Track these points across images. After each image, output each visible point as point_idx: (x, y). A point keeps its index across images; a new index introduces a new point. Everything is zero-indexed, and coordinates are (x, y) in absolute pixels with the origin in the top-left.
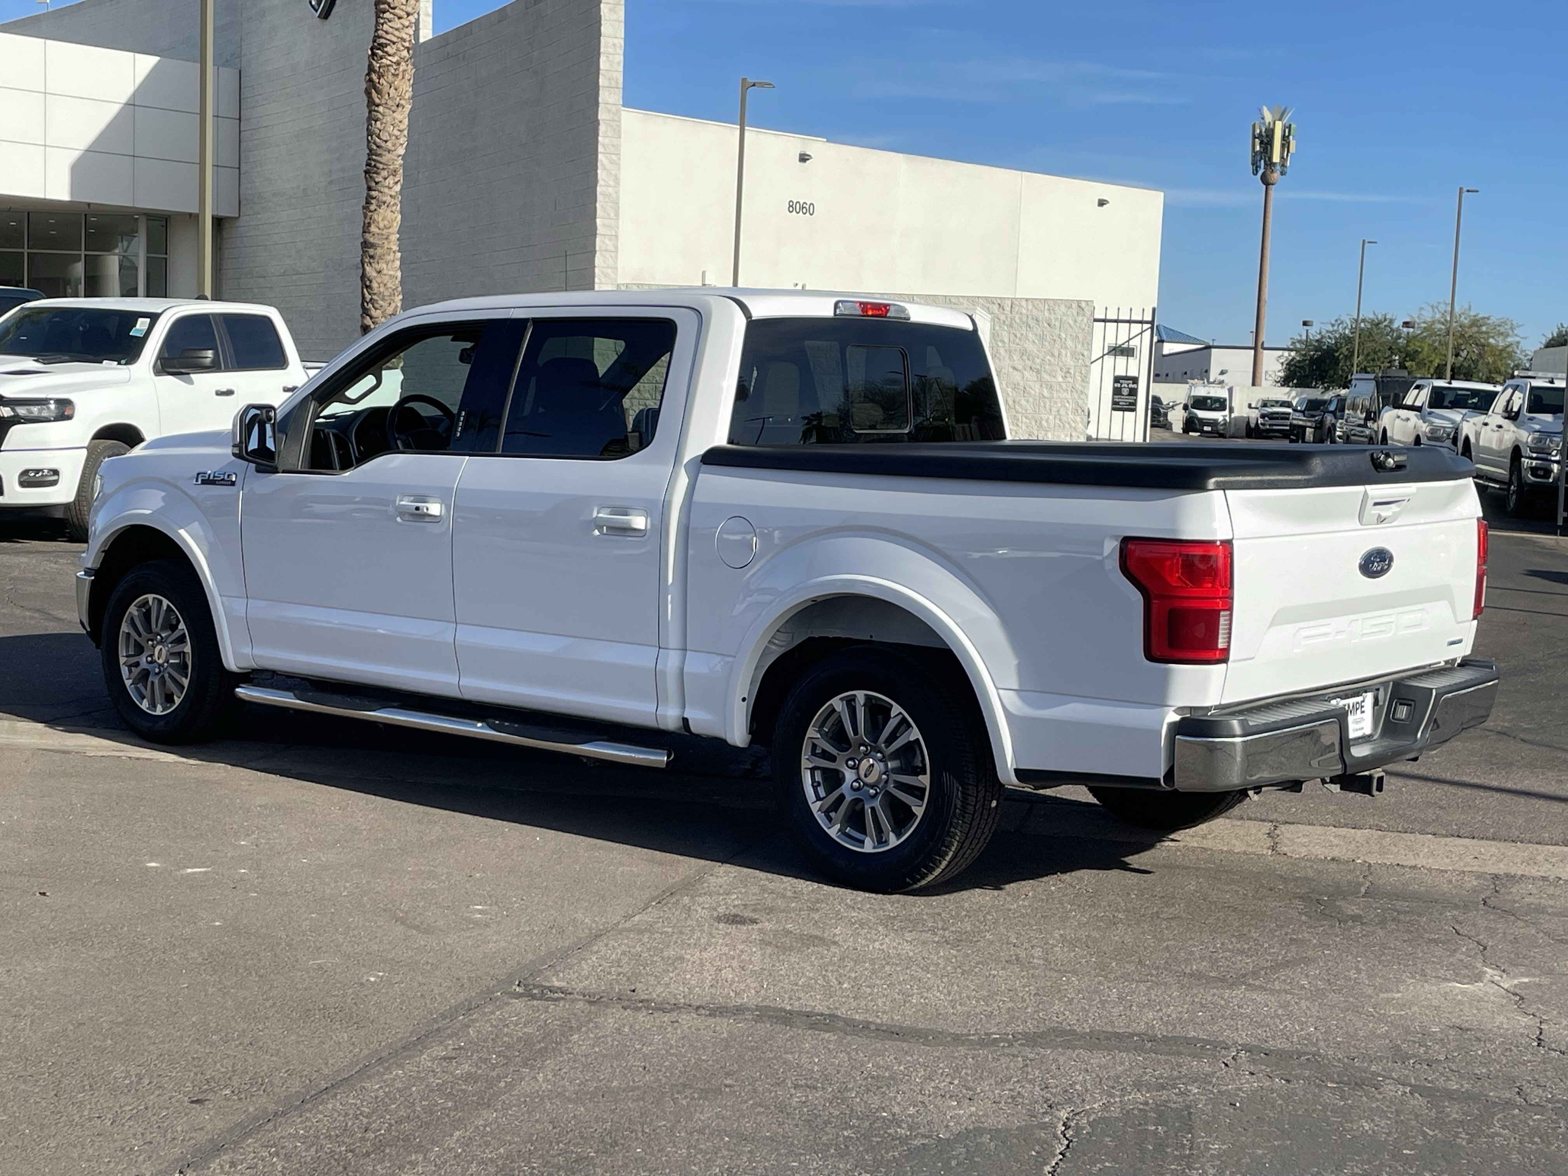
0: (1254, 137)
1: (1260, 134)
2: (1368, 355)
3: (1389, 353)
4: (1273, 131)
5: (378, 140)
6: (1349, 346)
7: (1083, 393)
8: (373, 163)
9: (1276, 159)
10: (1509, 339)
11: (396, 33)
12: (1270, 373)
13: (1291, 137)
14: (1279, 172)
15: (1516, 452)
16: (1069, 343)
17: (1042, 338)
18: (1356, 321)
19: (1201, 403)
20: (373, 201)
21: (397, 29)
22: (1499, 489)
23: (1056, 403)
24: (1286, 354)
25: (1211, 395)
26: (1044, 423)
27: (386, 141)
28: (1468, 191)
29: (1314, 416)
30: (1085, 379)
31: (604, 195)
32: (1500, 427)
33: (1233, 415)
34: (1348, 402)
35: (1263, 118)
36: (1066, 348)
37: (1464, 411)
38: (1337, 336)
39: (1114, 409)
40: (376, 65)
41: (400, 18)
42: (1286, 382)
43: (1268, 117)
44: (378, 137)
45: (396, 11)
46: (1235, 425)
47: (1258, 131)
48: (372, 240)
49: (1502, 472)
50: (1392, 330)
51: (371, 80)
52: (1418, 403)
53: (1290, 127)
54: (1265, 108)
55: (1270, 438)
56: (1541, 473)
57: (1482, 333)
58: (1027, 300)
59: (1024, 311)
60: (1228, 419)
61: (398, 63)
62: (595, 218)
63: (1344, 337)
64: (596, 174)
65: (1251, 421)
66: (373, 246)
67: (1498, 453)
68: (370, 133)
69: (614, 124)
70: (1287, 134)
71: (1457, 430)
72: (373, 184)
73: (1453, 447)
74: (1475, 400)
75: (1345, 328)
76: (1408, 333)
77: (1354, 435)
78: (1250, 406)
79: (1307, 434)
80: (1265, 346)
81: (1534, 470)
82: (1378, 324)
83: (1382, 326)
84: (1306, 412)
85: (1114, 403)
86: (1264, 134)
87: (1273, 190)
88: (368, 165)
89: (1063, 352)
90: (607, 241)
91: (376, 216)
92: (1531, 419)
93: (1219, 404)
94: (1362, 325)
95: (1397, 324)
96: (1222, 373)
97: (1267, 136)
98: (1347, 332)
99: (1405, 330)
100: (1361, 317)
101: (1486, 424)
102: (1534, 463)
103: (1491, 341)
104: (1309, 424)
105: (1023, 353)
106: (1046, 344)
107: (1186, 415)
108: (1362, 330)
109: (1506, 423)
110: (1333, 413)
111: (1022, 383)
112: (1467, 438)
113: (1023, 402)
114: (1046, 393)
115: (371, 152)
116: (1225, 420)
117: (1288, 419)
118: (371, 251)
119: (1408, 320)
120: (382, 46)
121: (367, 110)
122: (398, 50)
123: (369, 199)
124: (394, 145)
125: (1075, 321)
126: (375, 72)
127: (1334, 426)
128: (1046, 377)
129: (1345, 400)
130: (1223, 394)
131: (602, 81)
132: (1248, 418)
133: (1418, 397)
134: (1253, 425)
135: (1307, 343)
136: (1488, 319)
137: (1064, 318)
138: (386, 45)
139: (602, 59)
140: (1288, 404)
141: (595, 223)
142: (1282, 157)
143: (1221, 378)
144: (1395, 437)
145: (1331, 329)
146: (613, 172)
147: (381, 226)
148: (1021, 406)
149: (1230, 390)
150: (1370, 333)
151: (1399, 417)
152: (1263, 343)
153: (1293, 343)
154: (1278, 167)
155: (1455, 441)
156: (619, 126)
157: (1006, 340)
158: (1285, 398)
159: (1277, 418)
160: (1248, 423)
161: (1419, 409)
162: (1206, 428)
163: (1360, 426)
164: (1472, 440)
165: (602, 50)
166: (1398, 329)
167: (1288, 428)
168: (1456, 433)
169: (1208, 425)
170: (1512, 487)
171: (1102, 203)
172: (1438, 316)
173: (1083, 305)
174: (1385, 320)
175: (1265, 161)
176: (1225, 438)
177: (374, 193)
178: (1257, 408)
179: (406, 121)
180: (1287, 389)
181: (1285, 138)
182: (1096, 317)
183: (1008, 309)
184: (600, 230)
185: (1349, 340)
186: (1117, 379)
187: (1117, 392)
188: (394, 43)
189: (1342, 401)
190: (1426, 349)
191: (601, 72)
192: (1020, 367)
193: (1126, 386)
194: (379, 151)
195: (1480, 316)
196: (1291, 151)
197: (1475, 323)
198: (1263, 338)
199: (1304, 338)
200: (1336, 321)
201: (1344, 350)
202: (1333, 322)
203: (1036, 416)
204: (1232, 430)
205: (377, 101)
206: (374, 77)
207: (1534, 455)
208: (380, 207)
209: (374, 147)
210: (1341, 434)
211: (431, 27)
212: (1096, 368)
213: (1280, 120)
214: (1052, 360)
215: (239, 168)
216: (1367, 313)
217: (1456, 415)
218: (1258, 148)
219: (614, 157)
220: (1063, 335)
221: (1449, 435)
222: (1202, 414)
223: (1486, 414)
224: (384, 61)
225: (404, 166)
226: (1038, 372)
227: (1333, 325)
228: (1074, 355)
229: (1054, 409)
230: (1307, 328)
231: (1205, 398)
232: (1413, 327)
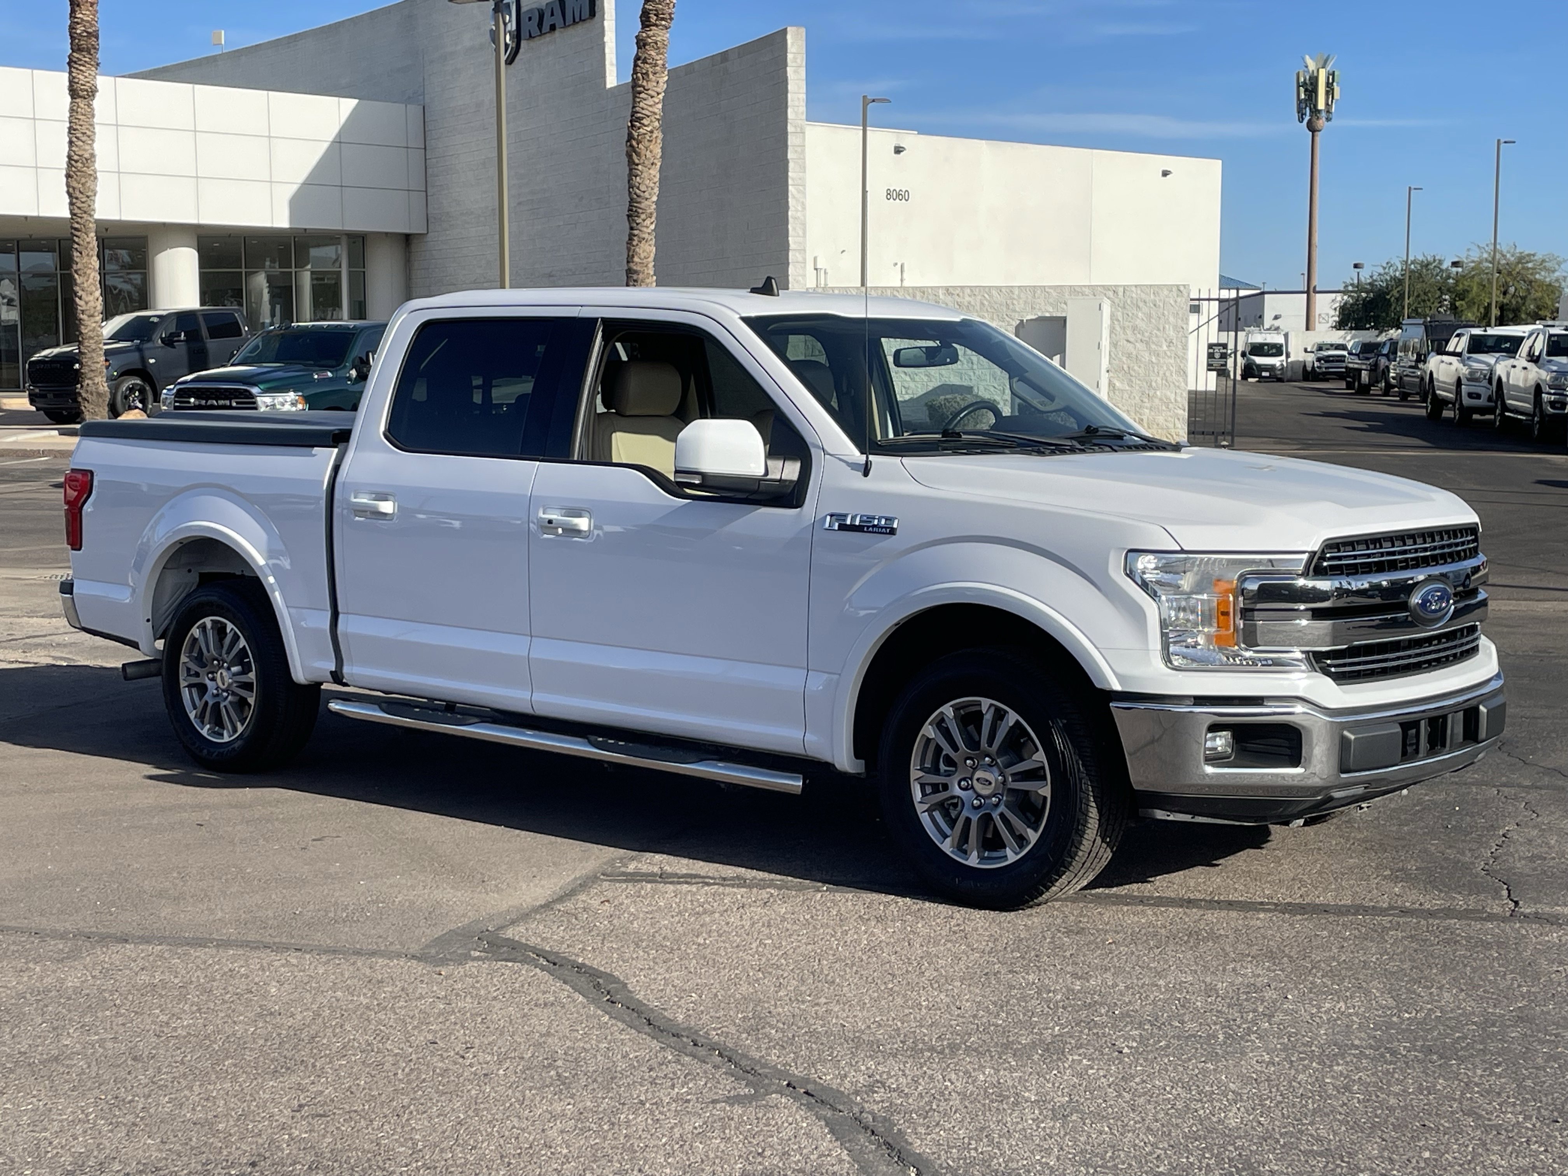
0: (1299, 86)
1: (1305, 83)
2: (1418, 296)
3: (1438, 293)
4: (1317, 78)
5: (638, 191)
6: (1398, 289)
7: (1184, 359)
8: (634, 209)
9: (1321, 106)
10: (1557, 274)
11: (650, 109)
12: (1323, 316)
13: (1335, 84)
14: (1324, 119)
15: (1538, 389)
16: (1172, 319)
17: (1150, 316)
18: (1406, 262)
19: (1258, 349)
20: (635, 238)
21: (650, 106)
22: (1526, 420)
23: (1162, 367)
24: (1339, 297)
25: (1269, 341)
26: (1154, 384)
27: (644, 192)
28: (1505, 142)
29: (1368, 359)
30: (1185, 347)
31: (795, 218)
32: (1525, 368)
33: (1289, 360)
34: (1400, 344)
35: (1307, 67)
36: (1169, 323)
37: (1497, 355)
38: (1388, 278)
39: (1209, 370)
40: (636, 134)
41: (652, 97)
42: (1341, 325)
43: (1312, 66)
44: (638, 188)
45: (650, 92)
46: (1292, 368)
47: (1302, 80)
48: (635, 268)
49: (1528, 406)
50: (1442, 270)
51: (631, 146)
52: (1459, 350)
53: (1333, 74)
54: (1307, 57)
55: (1327, 380)
56: (1558, 405)
57: (1528, 269)
58: (1136, 286)
59: (1134, 295)
60: (1285, 364)
61: (651, 132)
62: (788, 237)
63: (1394, 278)
64: (788, 202)
65: (1307, 364)
66: (636, 272)
67: (1525, 390)
68: (631, 186)
69: (800, 161)
70: (1331, 81)
71: (1492, 372)
72: (635, 225)
73: (1489, 386)
74: (1508, 345)
75: (1396, 271)
76: (1457, 273)
77: (1407, 376)
78: (1306, 351)
79: (1363, 375)
80: (1317, 289)
81: (1552, 404)
82: (1427, 265)
83: (1432, 267)
84: (1361, 356)
85: (1209, 365)
86: (1307, 81)
87: (1319, 136)
88: (630, 210)
89: (1167, 326)
90: (797, 254)
91: (637, 250)
92: (1549, 361)
93: (1276, 350)
94: (1412, 267)
95: (1446, 265)
96: (1276, 318)
97: (1311, 84)
98: (1397, 274)
99: (1454, 270)
100: (1411, 258)
101: (1514, 367)
102: (1553, 397)
103: (1537, 276)
104: (1364, 367)
105: (1135, 328)
106: (1153, 321)
107: (1244, 362)
108: (1412, 272)
109: (1530, 365)
110: (1387, 356)
111: (1134, 353)
112: (1500, 379)
113: (1136, 368)
114: (1154, 360)
115: (632, 200)
116: (1282, 365)
117: (1344, 361)
118: (635, 277)
119: (1456, 260)
120: (639, 119)
121: (627, 169)
122: (651, 121)
123: (631, 237)
124: (650, 194)
125: (1176, 302)
126: (634, 139)
127: (1387, 367)
128: (1153, 346)
129: (1397, 343)
130: (1279, 339)
131: (790, 129)
132: (1305, 362)
133: (1459, 343)
134: (1309, 369)
135: (1359, 287)
136: (1534, 255)
137: (1167, 299)
138: (643, 118)
139: (790, 111)
140: (1343, 347)
141: (788, 241)
142: (1327, 104)
143: (1277, 323)
144: (1441, 379)
145: (1382, 271)
146: (801, 200)
147: (642, 256)
148: (1134, 370)
149: (1286, 336)
150: (1420, 274)
151: (1443, 362)
152: (1315, 287)
153: (1346, 286)
154: (1324, 114)
155: (1490, 381)
156: (805, 163)
157: (1121, 319)
158: (1341, 342)
159: (1333, 361)
160: (1305, 366)
161: (1459, 355)
162: (1264, 374)
163: (1411, 367)
164: (1504, 379)
165: (789, 103)
166: (1447, 269)
167: (1344, 370)
168: (1491, 374)
169: (1266, 370)
170: (1536, 419)
171: (1165, 174)
172: (1485, 255)
173: (1182, 288)
174: (1434, 261)
175: (1310, 109)
176: (1283, 381)
177: (636, 232)
178: (1313, 352)
179: (658, 176)
180: (1342, 333)
181: (1329, 86)
182: (1192, 297)
183: (1121, 294)
184: (792, 246)
185: (1399, 282)
186: (1210, 346)
187: (1211, 356)
188: (648, 116)
189: (1394, 344)
190: (1475, 288)
191: (789, 121)
192: (1132, 340)
193: (1218, 352)
194: (639, 200)
195: (1526, 252)
196: (1335, 97)
197: (1520, 260)
198: (1315, 282)
199: (1356, 282)
200: (1387, 263)
201: (1395, 293)
202: (1385, 265)
203: (1147, 378)
204: (1289, 374)
205: (637, 161)
206: (634, 143)
207: (1552, 391)
208: (640, 242)
209: (635, 196)
210: (1394, 375)
211: (615, 74)
212: (1192, 338)
213: (1323, 68)
214: (1158, 333)
215: (426, 191)
216: (1418, 254)
217: (1490, 358)
218: (1303, 96)
219: (801, 188)
220: (1166, 312)
221: (1485, 376)
222: (1259, 360)
223: (1514, 358)
224: (641, 130)
225: (657, 209)
226: (1147, 343)
227: (1384, 268)
228: (1175, 327)
229: (1161, 373)
230: (1358, 270)
231: (1262, 345)
232: (1462, 267)
